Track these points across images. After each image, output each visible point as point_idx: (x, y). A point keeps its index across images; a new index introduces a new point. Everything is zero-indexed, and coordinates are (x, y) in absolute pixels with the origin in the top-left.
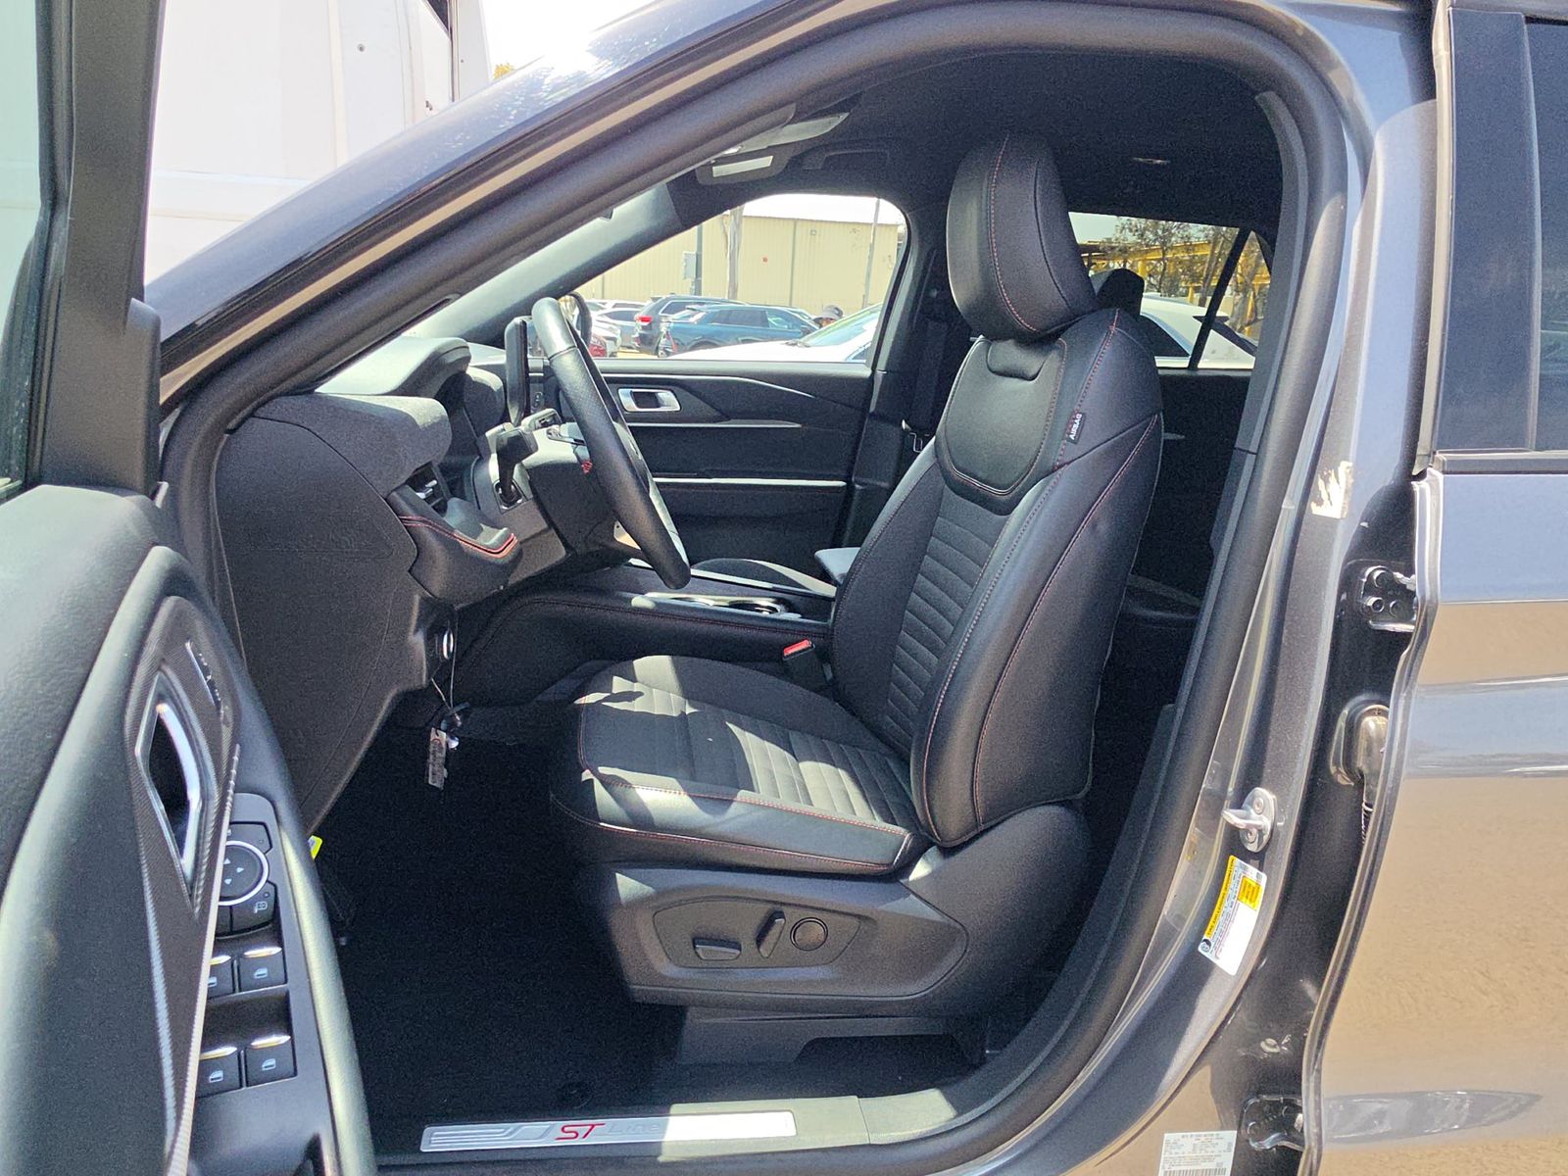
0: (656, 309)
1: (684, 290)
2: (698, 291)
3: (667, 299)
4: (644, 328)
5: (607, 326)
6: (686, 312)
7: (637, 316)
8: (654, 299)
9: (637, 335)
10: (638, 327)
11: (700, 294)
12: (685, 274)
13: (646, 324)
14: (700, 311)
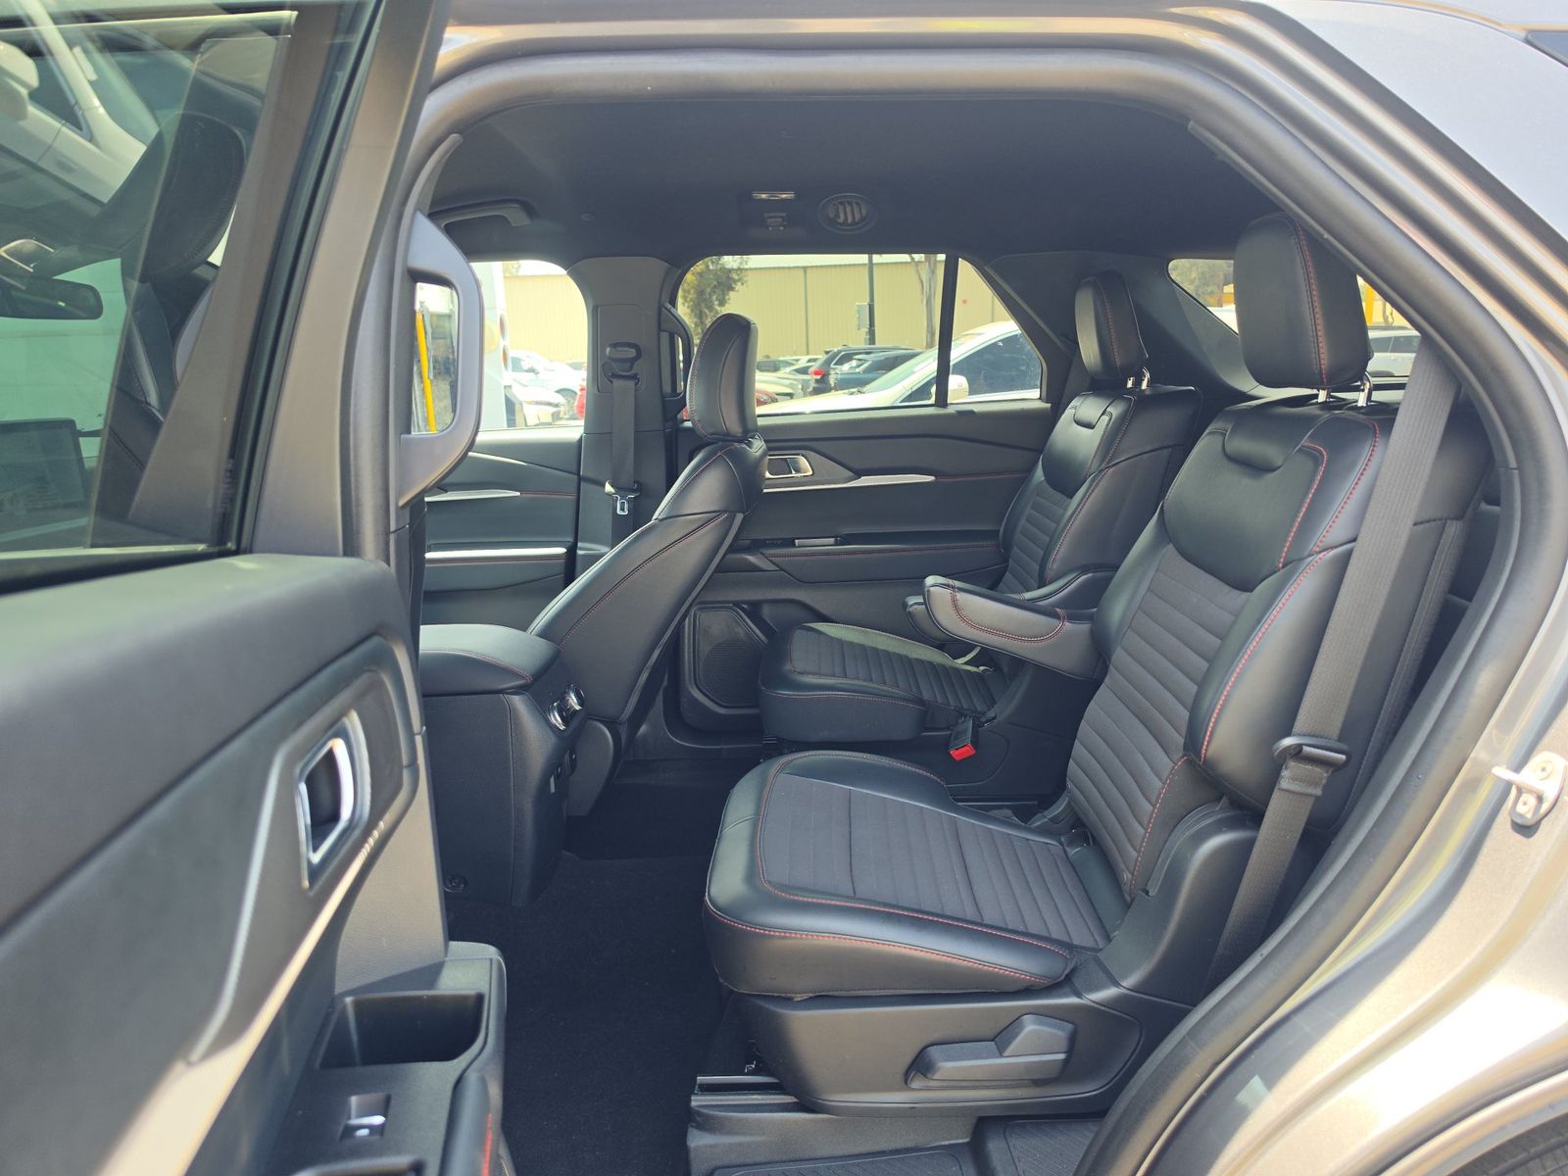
0: (828, 362)
1: (859, 341)
2: (872, 340)
3: (839, 352)
4: (817, 381)
5: (788, 382)
6: (854, 363)
7: (811, 370)
8: (827, 353)
9: (811, 389)
10: (811, 378)
11: (874, 343)
12: (859, 326)
13: (819, 377)
14: (866, 361)
